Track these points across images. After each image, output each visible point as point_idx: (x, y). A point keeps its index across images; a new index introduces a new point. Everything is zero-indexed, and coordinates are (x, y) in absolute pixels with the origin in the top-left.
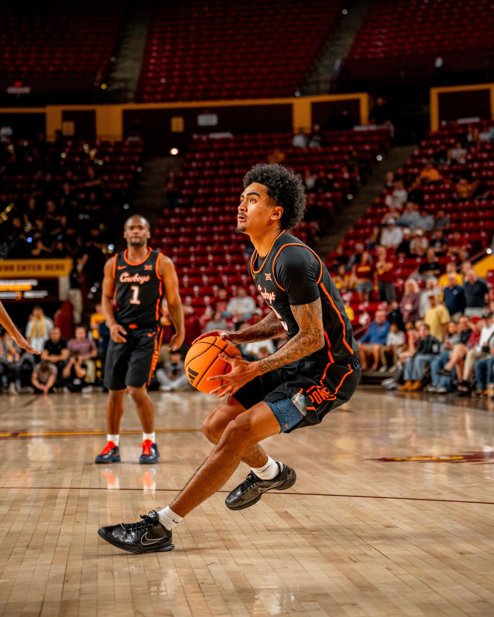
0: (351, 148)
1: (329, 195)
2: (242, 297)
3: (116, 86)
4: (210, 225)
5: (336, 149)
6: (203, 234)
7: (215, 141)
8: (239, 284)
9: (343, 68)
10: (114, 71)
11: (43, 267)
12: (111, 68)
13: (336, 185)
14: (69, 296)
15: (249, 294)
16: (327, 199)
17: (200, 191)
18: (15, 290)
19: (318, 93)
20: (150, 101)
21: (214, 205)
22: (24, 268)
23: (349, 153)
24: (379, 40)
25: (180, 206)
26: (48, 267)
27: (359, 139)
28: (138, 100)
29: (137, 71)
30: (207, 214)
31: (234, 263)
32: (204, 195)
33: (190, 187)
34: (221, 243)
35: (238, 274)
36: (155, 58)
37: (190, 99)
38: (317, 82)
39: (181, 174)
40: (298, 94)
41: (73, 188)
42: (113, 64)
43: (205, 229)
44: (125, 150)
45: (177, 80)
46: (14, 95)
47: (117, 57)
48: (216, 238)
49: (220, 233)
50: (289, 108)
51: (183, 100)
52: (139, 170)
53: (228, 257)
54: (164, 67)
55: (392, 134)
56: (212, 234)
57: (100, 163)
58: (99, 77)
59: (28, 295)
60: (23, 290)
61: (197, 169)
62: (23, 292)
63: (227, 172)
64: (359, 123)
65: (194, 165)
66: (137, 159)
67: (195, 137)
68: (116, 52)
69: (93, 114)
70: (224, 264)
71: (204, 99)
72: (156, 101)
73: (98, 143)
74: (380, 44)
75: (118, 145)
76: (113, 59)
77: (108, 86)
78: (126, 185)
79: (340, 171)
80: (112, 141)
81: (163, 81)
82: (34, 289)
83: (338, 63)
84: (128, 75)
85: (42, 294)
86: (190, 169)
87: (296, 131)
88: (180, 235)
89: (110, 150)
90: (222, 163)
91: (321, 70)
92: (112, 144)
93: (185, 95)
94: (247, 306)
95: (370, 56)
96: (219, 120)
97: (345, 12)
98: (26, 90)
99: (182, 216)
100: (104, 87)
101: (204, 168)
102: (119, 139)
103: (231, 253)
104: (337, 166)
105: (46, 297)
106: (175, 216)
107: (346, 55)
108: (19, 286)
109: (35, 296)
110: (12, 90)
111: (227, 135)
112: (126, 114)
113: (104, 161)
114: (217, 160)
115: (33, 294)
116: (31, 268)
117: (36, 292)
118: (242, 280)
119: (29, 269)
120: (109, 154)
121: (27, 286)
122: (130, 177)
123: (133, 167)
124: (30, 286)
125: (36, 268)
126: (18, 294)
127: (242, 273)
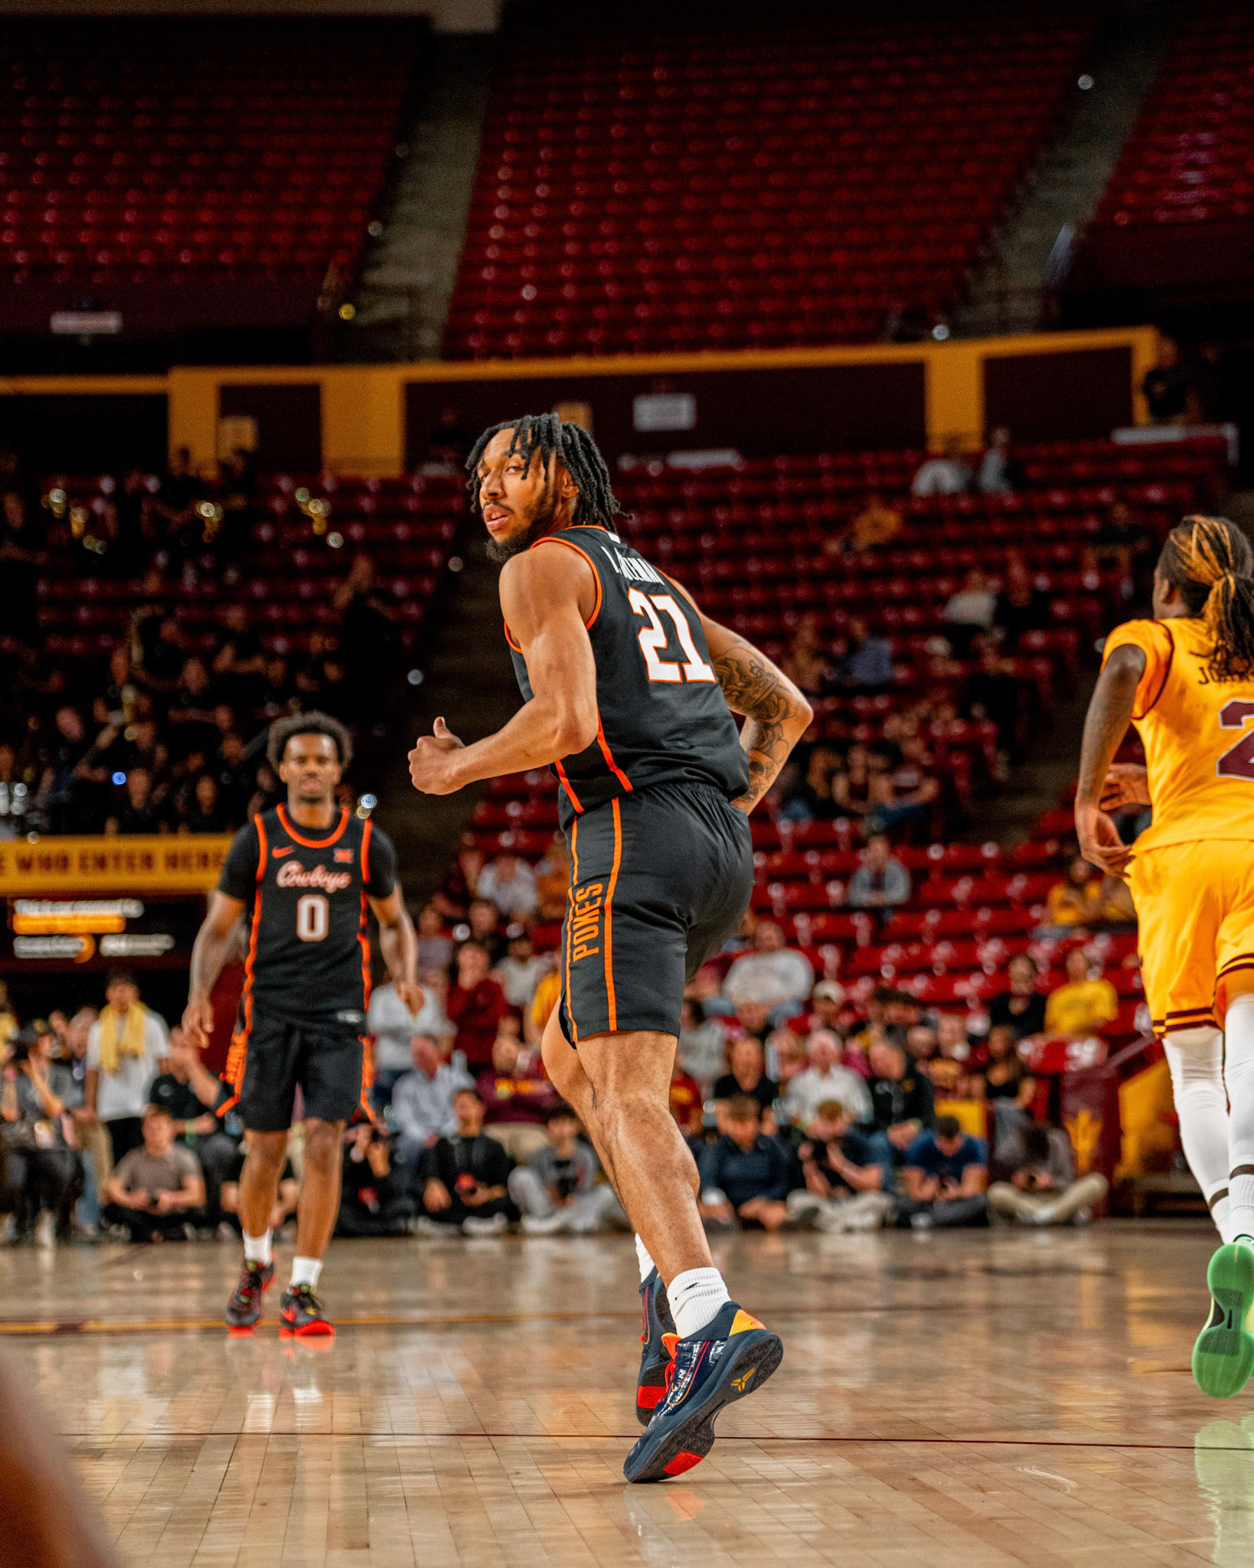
0: (1105, 496)
1: (1037, 639)
2: (771, 950)
3: (383, 311)
5: (1058, 498)
7: (686, 475)
9: (1081, 252)
10: (377, 265)
11: (160, 861)
12: (367, 254)
13: (1061, 609)
15: (791, 941)
16: (1033, 653)
18: (73, 931)
19: (1004, 327)
20: (487, 355)
22: (101, 863)
23: (1102, 511)
24: (1193, 166)
26: (173, 861)
27: (1130, 467)
28: (452, 352)
29: (450, 265)
36: (505, 224)
37: (610, 349)
38: (1002, 296)
40: (940, 332)
42: (373, 244)
44: (412, 504)
45: (569, 291)
46: (70, 340)
47: (385, 223)
50: (916, 372)
51: (589, 350)
52: (455, 564)
54: (530, 251)
55: (1233, 454)
58: (330, 281)
59: (114, 946)
60: (98, 931)
62: (97, 938)
63: (722, 570)
64: (1129, 422)
66: (446, 530)
67: (627, 463)
68: (382, 206)
69: (312, 394)
71: (653, 347)
72: (507, 355)
73: (328, 484)
74: (1193, 177)
75: (390, 488)
76: (374, 229)
77: (359, 309)
78: (413, 610)
79: (1076, 566)
80: (372, 476)
81: (528, 293)
82: (132, 927)
83: (1065, 236)
84: (422, 277)
85: (157, 943)
87: (936, 446)
89: (366, 504)
90: (706, 543)
91: (1012, 259)
92: (372, 488)
93: (593, 336)
94: (785, 977)
95: (1163, 216)
96: (701, 411)
97: (1085, 82)
98: (110, 322)
100: (346, 312)
102: (394, 471)
104: (1061, 552)
105: (166, 952)
107: (1089, 213)
108: (84, 918)
109: (135, 948)
110: (64, 323)
111: (726, 458)
112: (415, 394)
113: (347, 539)
114: (693, 532)
115: (127, 941)
116: (123, 863)
117: (137, 937)
118: (770, 899)
119: (117, 866)
120: (360, 517)
121: (112, 918)
122: (427, 585)
123: (435, 557)
124: (120, 918)
125: (137, 862)
126: (82, 944)
127: (772, 878)
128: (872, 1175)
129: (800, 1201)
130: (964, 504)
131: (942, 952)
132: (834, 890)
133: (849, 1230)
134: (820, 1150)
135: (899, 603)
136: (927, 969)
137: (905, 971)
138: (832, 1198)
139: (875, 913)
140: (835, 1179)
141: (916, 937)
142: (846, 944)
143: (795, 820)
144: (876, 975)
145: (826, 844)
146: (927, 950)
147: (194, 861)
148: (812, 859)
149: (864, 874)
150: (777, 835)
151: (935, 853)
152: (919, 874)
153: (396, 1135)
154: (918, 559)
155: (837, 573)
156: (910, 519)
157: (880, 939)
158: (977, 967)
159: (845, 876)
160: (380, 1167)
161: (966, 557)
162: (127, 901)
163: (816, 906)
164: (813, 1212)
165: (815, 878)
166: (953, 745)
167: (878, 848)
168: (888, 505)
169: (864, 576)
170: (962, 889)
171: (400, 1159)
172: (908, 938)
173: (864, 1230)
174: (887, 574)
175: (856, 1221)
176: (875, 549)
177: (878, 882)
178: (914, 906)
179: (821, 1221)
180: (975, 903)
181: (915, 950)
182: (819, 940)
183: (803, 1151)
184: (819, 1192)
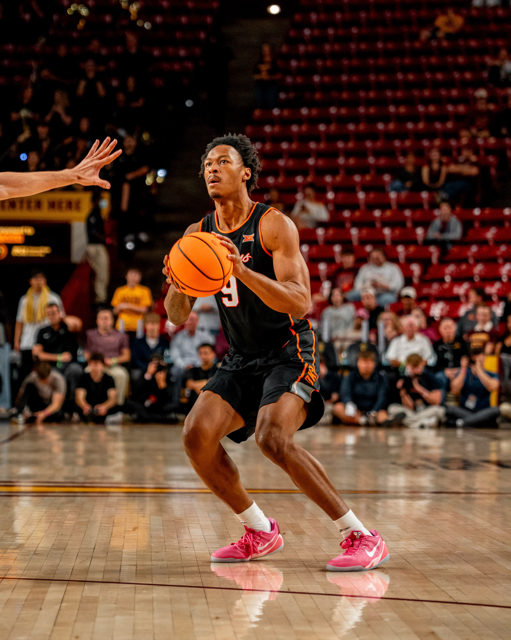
4: (331, 138)
6: (319, 154)
8: (379, 243)
11: (45, 205)
14: (87, 254)
17: (316, 79)
21: (340, 104)
22: (12, 204)
25: (281, 105)
26: (53, 205)
30: (328, 120)
31: (370, 207)
32: (323, 87)
33: (299, 71)
34: (350, 171)
35: (378, 225)
39: (284, 49)
41: (102, 68)
43: (322, 146)
48: (341, 161)
49: (348, 154)
53: (361, 195)
56: (335, 154)
57: (147, 26)
59: (18, 251)
60: (10, 243)
61: (313, 40)
62: (10, 246)
63: (363, 46)
65: (307, 32)
66: (209, 20)
70: (353, 207)
78: (189, 65)
82: (28, 241)
85: (41, 251)
86: (301, 40)
89: (164, 3)
90: (354, 30)
99: (285, 122)
101: (324, 39)
103: (366, 189)
105: (47, 255)
106: (272, 121)
108: (2, 235)
109: (29, 254)
113: (154, 24)
114: (347, 25)
115: (26, 249)
116: (25, 205)
117: (31, 247)
118: (383, 235)
119: (21, 207)
120: (161, 11)
121: (18, 235)
122: (198, 51)
123: (202, 35)
124: (22, 236)
125: (33, 205)
127: (385, 223)
128: (436, 395)
129: (394, 409)
130: (500, 12)
131: (478, 269)
132: (420, 231)
133: (422, 427)
134: (408, 382)
135: (461, 69)
136: (469, 278)
137: (457, 280)
138: (415, 409)
139: (441, 244)
141: (465, 260)
142: (425, 263)
144: (442, 281)
145: (416, 206)
146: (471, 267)
147: (64, 205)
148: (408, 213)
149: (437, 223)
150: (389, 199)
151: (477, 212)
152: (467, 224)
153: (171, 365)
154: (473, 43)
155: (427, 51)
156: (469, 20)
157: (444, 261)
158: (499, 279)
159: (426, 225)
160: (162, 384)
161: (500, 43)
162: (26, 227)
163: (409, 241)
164: (403, 415)
165: (409, 224)
166: (489, 151)
167: (445, 209)
168: (457, 13)
169: (442, 52)
170: (491, 234)
171: (173, 379)
172: (460, 260)
173: (431, 427)
174: (455, 52)
175: (426, 422)
176: (448, 36)
177: (444, 228)
178: (464, 242)
179: (406, 421)
180: (498, 242)
181: (464, 267)
182: (410, 260)
183: (400, 384)
184: (407, 406)
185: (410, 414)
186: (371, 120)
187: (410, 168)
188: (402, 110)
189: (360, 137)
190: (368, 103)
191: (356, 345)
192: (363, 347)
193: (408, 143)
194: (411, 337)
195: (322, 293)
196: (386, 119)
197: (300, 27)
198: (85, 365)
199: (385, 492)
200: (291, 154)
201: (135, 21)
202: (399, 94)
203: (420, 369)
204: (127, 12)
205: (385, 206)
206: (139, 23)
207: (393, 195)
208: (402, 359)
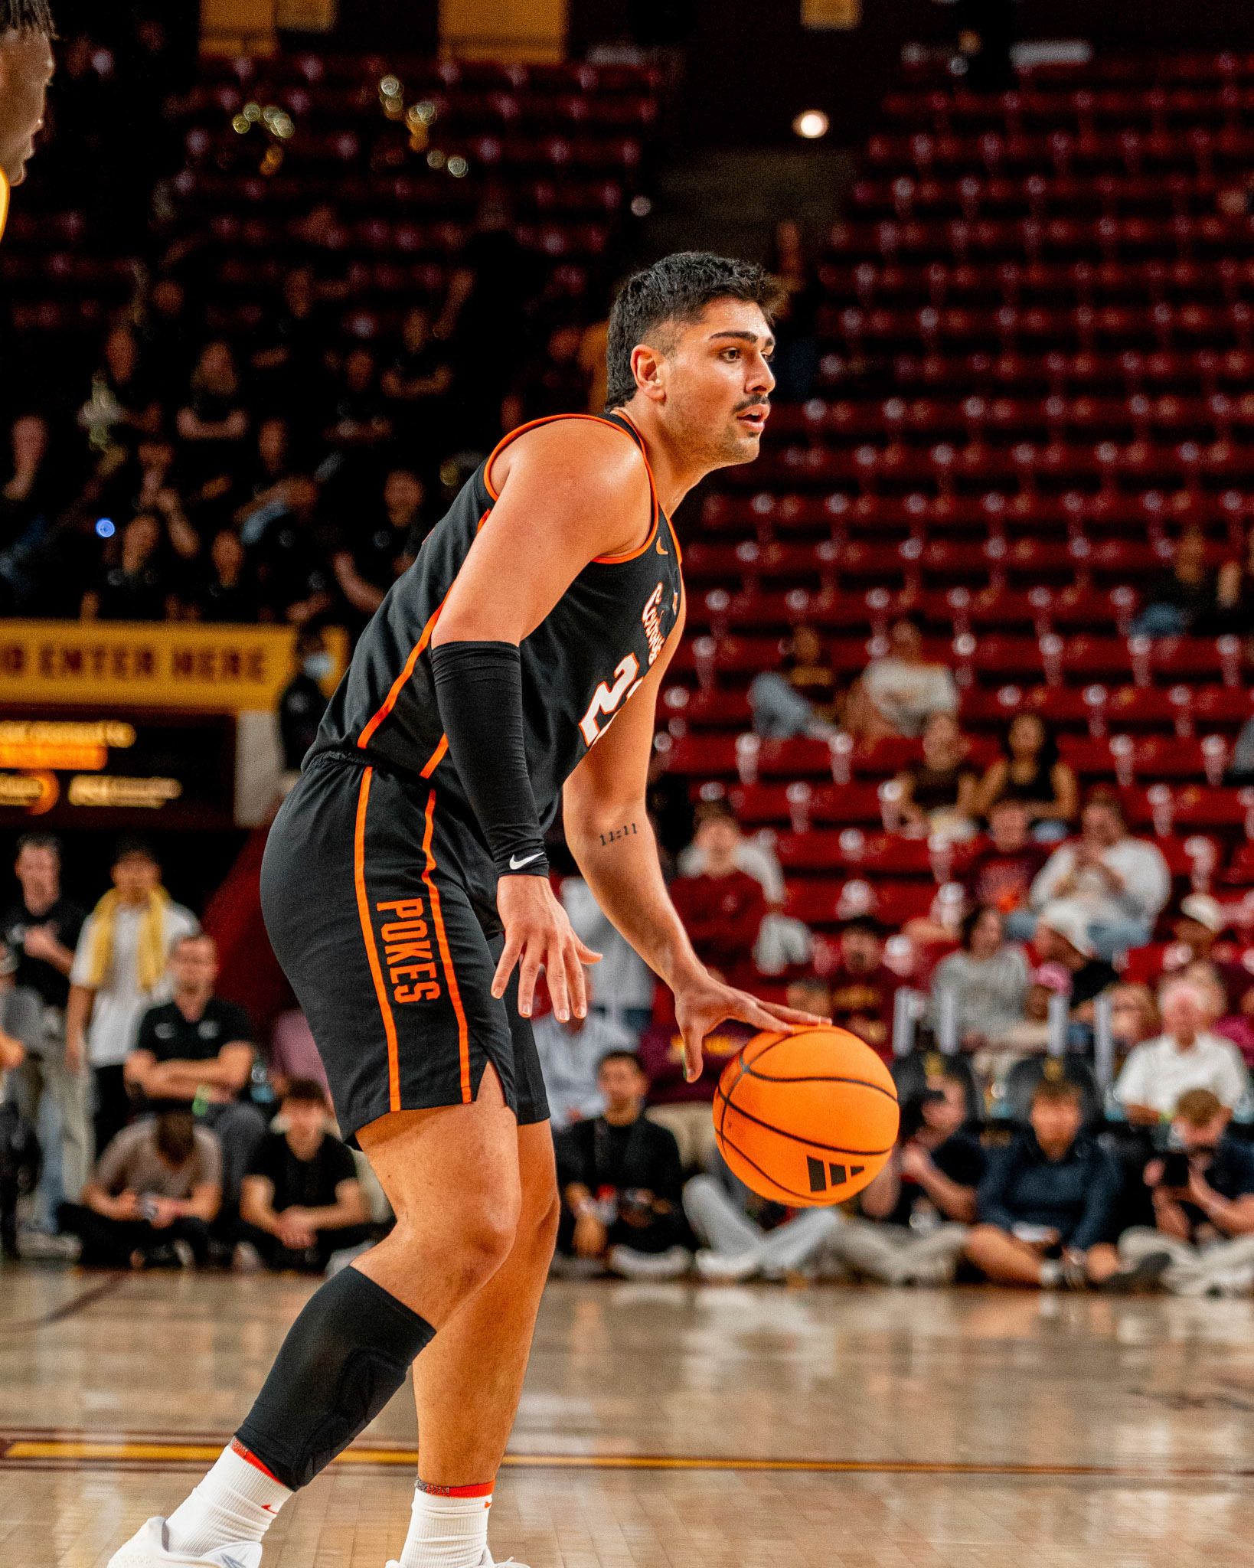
4: (968, 485)
6: (932, 530)
11: (165, 663)
15: (1139, 827)
17: (928, 319)
18: (29, 765)
21: (992, 389)
22: (74, 661)
25: (830, 393)
26: (184, 664)
30: (958, 435)
31: (1076, 677)
32: (947, 343)
33: (880, 298)
34: (1020, 578)
35: (1097, 729)
39: (839, 235)
43: (942, 506)
44: (577, 108)
48: (995, 548)
49: (1014, 530)
52: (640, 207)
53: (1050, 646)
56: (979, 530)
57: (456, 167)
59: (87, 791)
60: (66, 767)
61: (919, 210)
62: (64, 777)
63: (1059, 231)
65: (903, 189)
66: (628, 152)
67: (913, 54)
70: (1028, 678)
73: (447, 72)
75: (544, 82)
82: (116, 764)
85: (153, 792)
86: (886, 210)
88: (821, 529)
89: (506, 106)
90: (1035, 186)
92: (515, 80)
99: (838, 441)
101: (950, 209)
102: (550, 54)
103: (1064, 628)
105: (168, 803)
106: (804, 436)
108: (45, 745)
109: (119, 798)
111: (1070, 52)
113: (475, 164)
114: (1014, 170)
115: (110, 786)
116: (109, 662)
117: (125, 781)
118: (1112, 758)
119: (98, 667)
120: (496, 127)
121: (88, 747)
122: (596, 239)
123: (610, 195)
124: (99, 748)
125: (130, 662)
126: (41, 787)
127: (1117, 725)
128: (1250, 1209)
129: (1138, 1244)
132: (1213, 747)
133: (1215, 1293)
134: (1177, 1167)
138: (1193, 1242)
140: (1196, 1215)
142: (1228, 836)
143: (1157, 635)
145: (1203, 676)
147: (218, 664)
148: (1180, 696)
150: (1128, 656)
155: (1239, 245)
162: (110, 725)
163: (1184, 775)
164: (1162, 1261)
165: (1184, 729)
175: (1227, 1279)
179: (1170, 1276)
182: (1184, 827)
183: (1153, 1173)
184: (1172, 1232)
185: (1182, 1257)
186: (1081, 436)
187: (1188, 572)
188: (1168, 408)
189: (1048, 484)
190: (1073, 388)
191: (1032, 1064)
192: (1053, 1069)
193: (1182, 502)
194: (1186, 1042)
195: (939, 918)
196: (1123, 434)
197: (882, 174)
198: (272, 1109)
199: (1109, 1471)
200: (854, 530)
201: (422, 155)
202: (1159, 365)
203: (1214, 1132)
204: (400, 128)
205: (1117, 677)
206: (433, 160)
207: (1139, 646)
208: (1164, 1102)
